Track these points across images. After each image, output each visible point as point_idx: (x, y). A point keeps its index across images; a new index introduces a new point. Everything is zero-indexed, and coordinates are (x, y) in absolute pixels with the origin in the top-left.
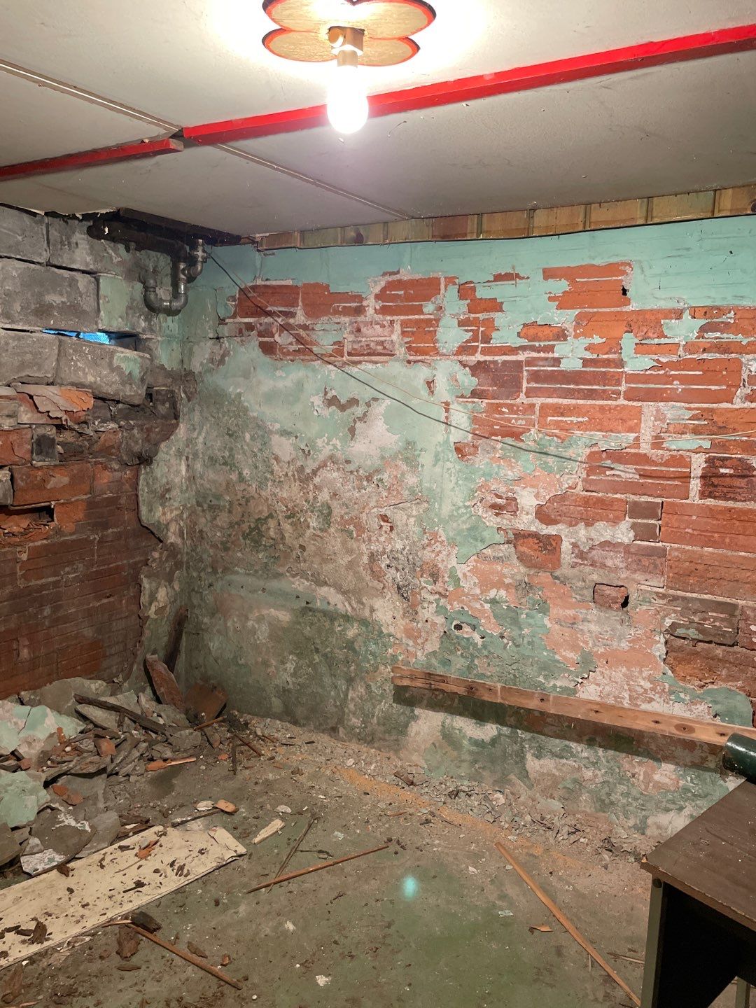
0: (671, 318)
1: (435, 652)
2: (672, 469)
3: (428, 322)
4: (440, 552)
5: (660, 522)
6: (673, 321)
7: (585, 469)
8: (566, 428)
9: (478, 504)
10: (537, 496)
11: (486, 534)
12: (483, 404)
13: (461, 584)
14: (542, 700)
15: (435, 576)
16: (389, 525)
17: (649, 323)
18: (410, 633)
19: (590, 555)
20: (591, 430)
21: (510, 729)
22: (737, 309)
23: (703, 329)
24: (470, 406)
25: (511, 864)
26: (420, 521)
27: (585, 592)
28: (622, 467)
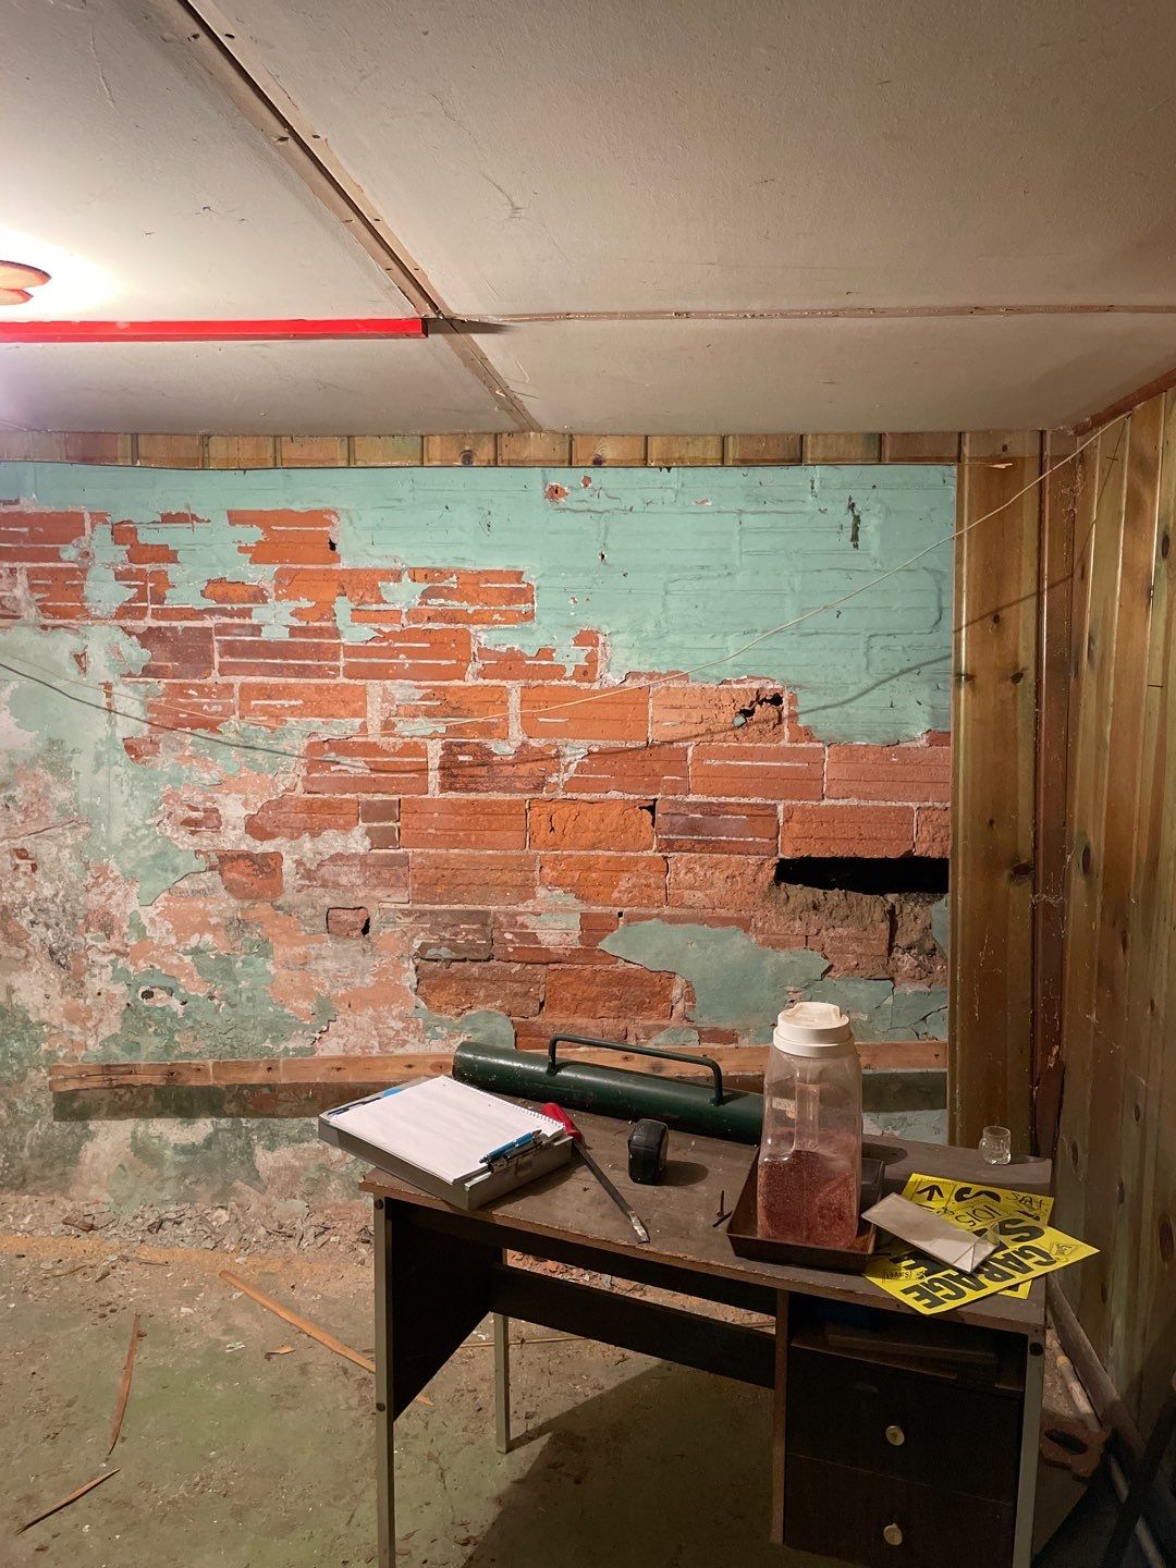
0: (389, 581)
1: (113, 1037)
2: (407, 760)
3: (71, 573)
4: (113, 893)
5: (399, 824)
6: (392, 584)
7: (304, 765)
8: (277, 716)
9: (165, 821)
10: (245, 804)
11: (179, 861)
12: (161, 684)
13: (148, 934)
14: (269, 1069)
15: (107, 928)
16: (29, 862)
17: (364, 584)
18: (73, 1016)
19: (319, 874)
20: (307, 716)
21: (230, 1120)
22: (459, 573)
23: (426, 595)
24: (141, 687)
25: (240, 1290)
26: (78, 852)
27: (317, 921)
28: (348, 761)
